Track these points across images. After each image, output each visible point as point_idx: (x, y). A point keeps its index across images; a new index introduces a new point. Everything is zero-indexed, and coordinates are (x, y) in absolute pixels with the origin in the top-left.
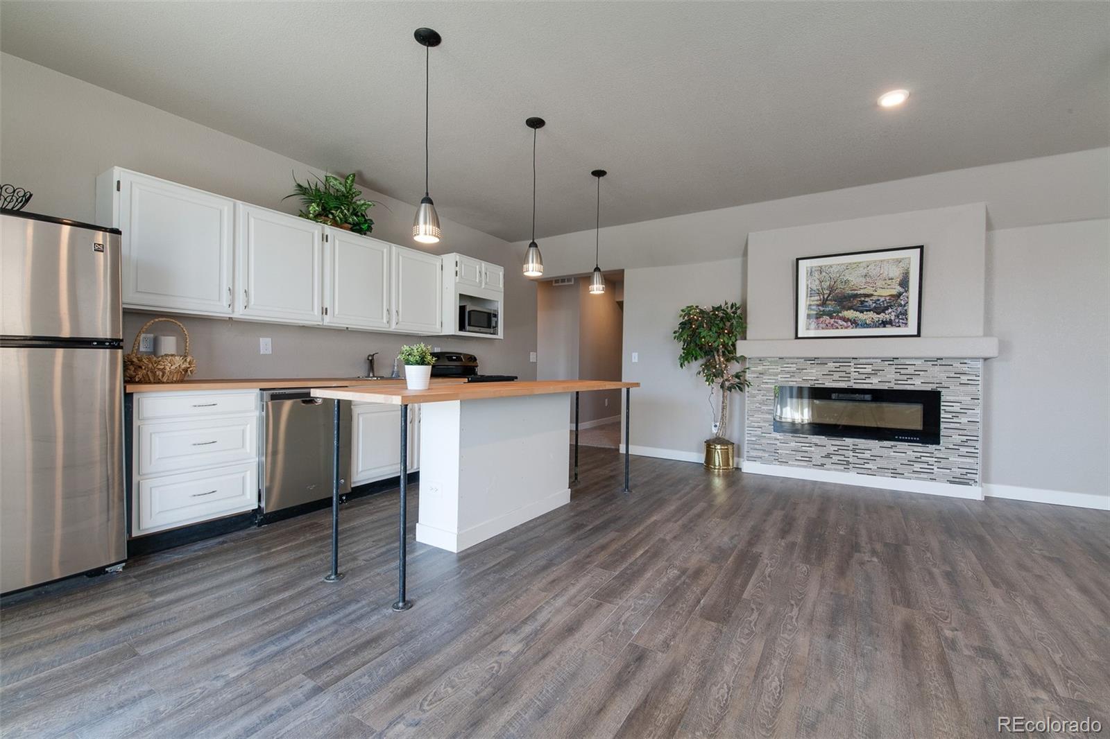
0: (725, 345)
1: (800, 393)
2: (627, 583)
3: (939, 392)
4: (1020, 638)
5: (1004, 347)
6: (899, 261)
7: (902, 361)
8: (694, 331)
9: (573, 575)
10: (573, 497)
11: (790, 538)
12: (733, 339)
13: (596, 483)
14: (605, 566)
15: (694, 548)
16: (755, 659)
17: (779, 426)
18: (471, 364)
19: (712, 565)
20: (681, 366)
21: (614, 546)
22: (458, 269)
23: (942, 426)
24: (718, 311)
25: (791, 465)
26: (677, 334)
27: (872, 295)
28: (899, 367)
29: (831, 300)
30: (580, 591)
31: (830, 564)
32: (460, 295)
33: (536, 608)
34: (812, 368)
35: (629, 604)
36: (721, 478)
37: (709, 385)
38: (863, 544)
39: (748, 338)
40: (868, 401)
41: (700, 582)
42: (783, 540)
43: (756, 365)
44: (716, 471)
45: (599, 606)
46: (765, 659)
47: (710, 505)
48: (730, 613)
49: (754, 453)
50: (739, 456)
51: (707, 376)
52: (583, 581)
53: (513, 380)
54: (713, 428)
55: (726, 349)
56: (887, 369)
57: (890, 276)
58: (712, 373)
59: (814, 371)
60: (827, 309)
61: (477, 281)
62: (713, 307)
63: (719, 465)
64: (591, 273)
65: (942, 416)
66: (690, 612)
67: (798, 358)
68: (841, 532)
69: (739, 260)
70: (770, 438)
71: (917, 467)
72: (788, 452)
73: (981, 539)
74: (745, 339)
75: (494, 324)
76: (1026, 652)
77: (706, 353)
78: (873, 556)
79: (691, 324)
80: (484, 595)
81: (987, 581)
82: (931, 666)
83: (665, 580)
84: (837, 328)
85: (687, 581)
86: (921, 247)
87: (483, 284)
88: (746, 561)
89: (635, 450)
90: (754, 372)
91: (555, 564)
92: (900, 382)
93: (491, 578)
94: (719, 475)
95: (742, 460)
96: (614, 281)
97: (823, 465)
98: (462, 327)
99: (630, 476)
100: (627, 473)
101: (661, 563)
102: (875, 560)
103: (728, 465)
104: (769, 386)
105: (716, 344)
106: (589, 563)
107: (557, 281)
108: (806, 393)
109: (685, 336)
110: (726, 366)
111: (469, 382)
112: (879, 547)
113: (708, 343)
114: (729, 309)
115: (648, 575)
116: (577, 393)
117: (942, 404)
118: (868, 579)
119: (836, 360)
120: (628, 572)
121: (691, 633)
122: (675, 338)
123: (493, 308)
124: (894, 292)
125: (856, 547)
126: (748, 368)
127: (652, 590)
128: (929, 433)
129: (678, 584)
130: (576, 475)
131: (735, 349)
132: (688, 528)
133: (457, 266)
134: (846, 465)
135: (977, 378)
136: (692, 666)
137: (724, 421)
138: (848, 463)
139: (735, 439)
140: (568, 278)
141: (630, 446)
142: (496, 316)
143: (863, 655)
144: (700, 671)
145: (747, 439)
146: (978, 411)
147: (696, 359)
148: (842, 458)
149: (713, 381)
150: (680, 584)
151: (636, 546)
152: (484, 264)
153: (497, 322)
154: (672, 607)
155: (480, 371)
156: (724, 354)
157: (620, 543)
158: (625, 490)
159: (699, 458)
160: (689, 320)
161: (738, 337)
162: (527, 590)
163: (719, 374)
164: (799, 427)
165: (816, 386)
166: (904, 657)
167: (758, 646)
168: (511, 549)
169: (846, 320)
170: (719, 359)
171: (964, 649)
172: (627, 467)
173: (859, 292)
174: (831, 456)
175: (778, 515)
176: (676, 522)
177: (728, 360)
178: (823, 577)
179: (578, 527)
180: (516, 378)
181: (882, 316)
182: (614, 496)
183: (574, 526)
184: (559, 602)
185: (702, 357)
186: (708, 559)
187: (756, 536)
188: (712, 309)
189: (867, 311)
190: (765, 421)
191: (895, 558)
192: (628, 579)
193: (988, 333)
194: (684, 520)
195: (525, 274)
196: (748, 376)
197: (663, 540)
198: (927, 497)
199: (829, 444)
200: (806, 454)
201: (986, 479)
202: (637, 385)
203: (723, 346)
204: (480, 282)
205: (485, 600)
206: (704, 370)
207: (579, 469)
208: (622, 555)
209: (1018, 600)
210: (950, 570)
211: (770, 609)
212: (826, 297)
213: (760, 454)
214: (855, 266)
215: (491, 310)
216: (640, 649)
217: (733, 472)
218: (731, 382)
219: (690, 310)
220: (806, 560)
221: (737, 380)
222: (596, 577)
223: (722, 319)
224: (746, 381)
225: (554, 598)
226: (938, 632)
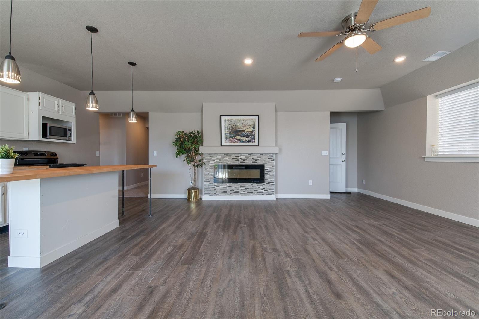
0: (195, 148)
1: (224, 167)
2: (148, 259)
3: (264, 165)
4: (283, 242)
5: (280, 150)
6: (252, 119)
7: (254, 155)
8: (182, 142)
9: (119, 262)
10: (121, 223)
11: (218, 224)
12: (198, 146)
13: (135, 215)
14: (137, 254)
15: (181, 236)
16: (202, 275)
17: (216, 180)
18: (53, 157)
19: (188, 241)
20: (177, 157)
21: (143, 243)
22: (40, 101)
23: (265, 176)
24: (192, 134)
25: (220, 195)
26: (174, 143)
27: (245, 131)
28: (253, 156)
29: (232, 132)
30: (122, 269)
31: (231, 230)
32: (42, 116)
33: (94, 286)
34: (227, 157)
35: (148, 268)
36: (194, 204)
37: (189, 165)
38: (242, 221)
39: (204, 145)
40: (244, 169)
41: (182, 250)
42: (216, 225)
43: (207, 156)
44: (192, 201)
45: (132, 274)
46: (206, 274)
47: (189, 216)
48: (193, 260)
49: (207, 192)
50: (201, 193)
51: (188, 161)
52: (124, 264)
53: (83, 166)
54: (191, 183)
55: (195, 150)
56: (249, 157)
57: (250, 125)
58: (190, 160)
59: (227, 158)
60: (231, 135)
61: (56, 109)
62: (190, 132)
63: (193, 198)
64: (129, 112)
65: (265, 173)
66: (177, 264)
67: (222, 154)
68: (235, 218)
69: (200, 113)
70: (213, 185)
71: (259, 191)
72: (219, 190)
73: (275, 212)
74: (203, 146)
75: (69, 135)
76: (284, 246)
77: (187, 152)
78: (245, 224)
79: (181, 139)
80: (59, 287)
81: (276, 226)
82: (260, 259)
83: (166, 253)
84: (234, 142)
85: (176, 251)
86: (258, 115)
87: (61, 111)
88: (202, 236)
89: (155, 196)
90: (206, 159)
91: (108, 260)
92: (253, 162)
93: (65, 277)
94: (193, 203)
95: (202, 195)
96: (143, 117)
97: (231, 194)
98: (44, 135)
99: (152, 209)
100: (151, 208)
101: (165, 246)
102: (245, 225)
103: (197, 198)
104: (212, 165)
105: (191, 148)
106: (127, 255)
107: (112, 114)
108: (226, 167)
109: (178, 144)
110: (196, 157)
111: (50, 167)
112: (247, 221)
113: (188, 147)
114: (196, 133)
115: (159, 252)
116: (123, 171)
117: (265, 169)
118: (243, 233)
119: (234, 154)
120: (149, 254)
121: (177, 273)
122: (173, 145)
123: (68, 126)
124: (251, 130)
125: (240, 222)
126: (204, 158)
127: (160, 258)
128: (261, 179)
129: (172, 253)
130: (123, 212)
131: (199, 150)
132: (178, 228)
133: (40, 99)
134: (238, 193)
135: (274, 160)
136: (176, 288)
137: (195, 179)
138: (239, 192)
139: (199, 187)
140: (119, 114)
141: (152, 194)
142: (70, 130)
143: (240, 262)
144: (179, 288)
145: (204, 186)
146: (274, 171)
147: (183, 154)
148: (237, 190)
149: (190, 163)
150: (173, 253)
151: (154, 241)
152: (61, 101)
153: (71, 134)
154: (169, 264)
155: (59, 162)
156: (194, 152)
157: (145, 241)
158: (150, 216)
159: (184, 196)
160: (180, 137)
161: (200, 145)
162: (89, 277)
163: (193, 160)
164: (224, 180)
165: (228, 164)
166: (252, 258)
167: (204, 270)
168: (80, 258)
169: (237, 139)
170: (193, 154)
171: (269, 250)
172: (151, 205)
173: (241, 130)
174: (233, 190)
175: (215, 215)
176: (173, 226)
177: (196, 154)
178: (228, 236)
179: (123, 238)
180: (85, 165)
181: (248, 139)
182: (144, 219)
183: (121, 238)
184: (109, 278)
185: (185, 153)
186: (186, 239)
187: (206, 225)
188: (189, 133)
189: (243, 136)
190: (211, 179)
191: (251, 224)
192: (147, 258)
193: (276, 145)
194: (177, 224)
195: (87, 108)
196: (204, 161)
197: (167, 235)
198: (261, 201)
199: (233, 185)
200: (225, 190)
201: (277, 193)
202: (155, 166)
203: (194, 148)
204: (58, 110)
205: (60, 290)
206: (186, 159)
207: (125, 209)
208: (146, 247)
209: (283, 230)
210: (266, 224)
211: (209, 253)
212: (231, 130)
213: (209, 192)
214: (239, 120)
215: (67, 127)
216: (152, 288)
217: (199, 201)
218: (198, 163)
219: (180, 133)
220: (223, 231)
221: (200, 163)
222: (132, 260)
223: (193, 137)
224: (203, 163)
225: (106, 277)
226: (262, 246)
